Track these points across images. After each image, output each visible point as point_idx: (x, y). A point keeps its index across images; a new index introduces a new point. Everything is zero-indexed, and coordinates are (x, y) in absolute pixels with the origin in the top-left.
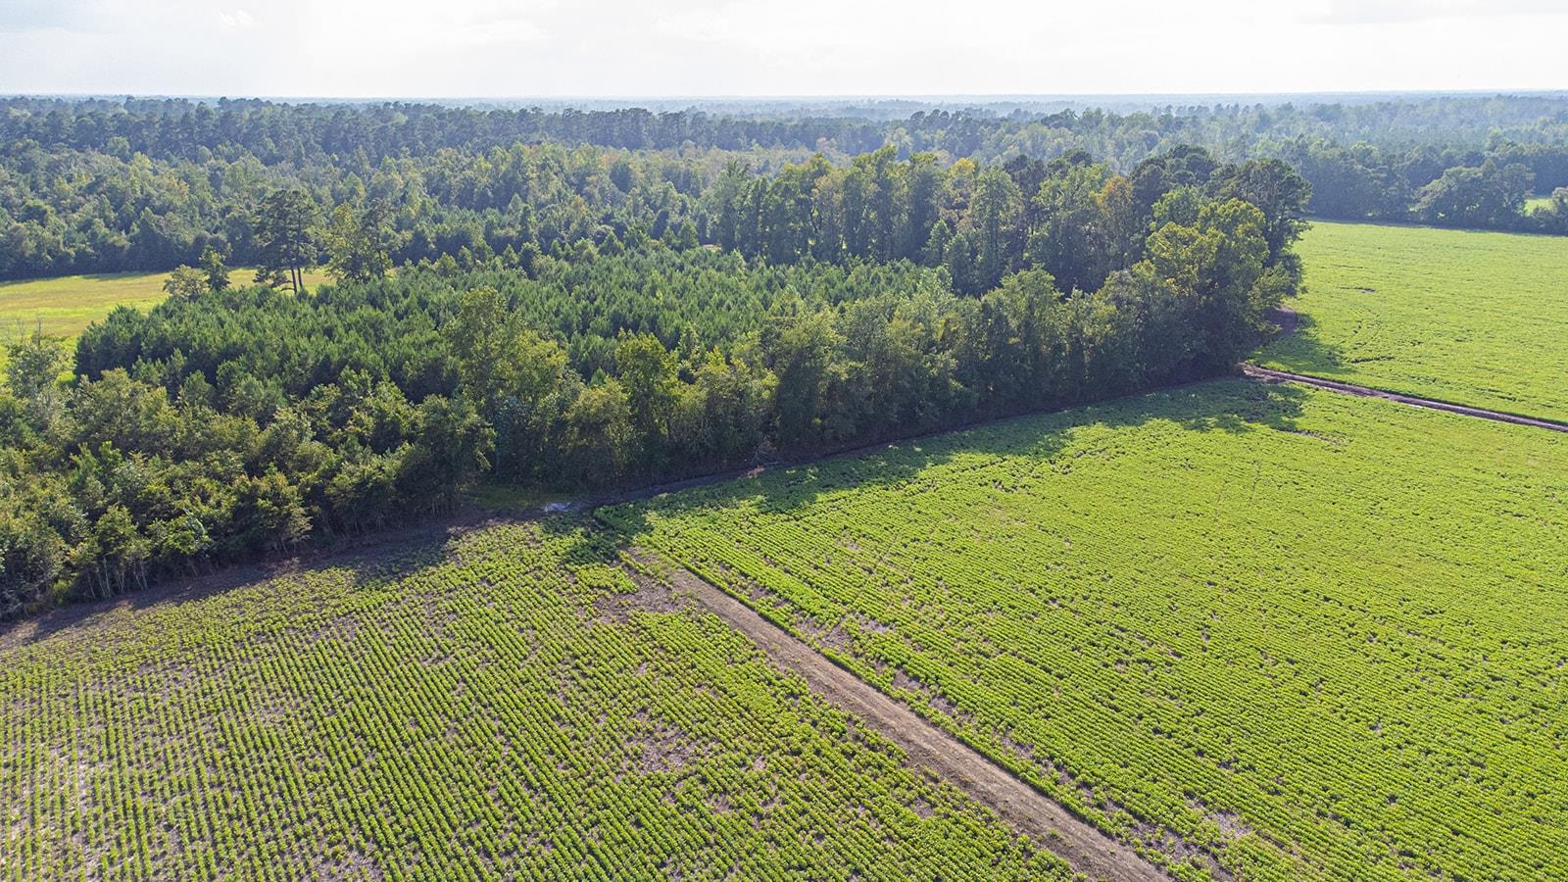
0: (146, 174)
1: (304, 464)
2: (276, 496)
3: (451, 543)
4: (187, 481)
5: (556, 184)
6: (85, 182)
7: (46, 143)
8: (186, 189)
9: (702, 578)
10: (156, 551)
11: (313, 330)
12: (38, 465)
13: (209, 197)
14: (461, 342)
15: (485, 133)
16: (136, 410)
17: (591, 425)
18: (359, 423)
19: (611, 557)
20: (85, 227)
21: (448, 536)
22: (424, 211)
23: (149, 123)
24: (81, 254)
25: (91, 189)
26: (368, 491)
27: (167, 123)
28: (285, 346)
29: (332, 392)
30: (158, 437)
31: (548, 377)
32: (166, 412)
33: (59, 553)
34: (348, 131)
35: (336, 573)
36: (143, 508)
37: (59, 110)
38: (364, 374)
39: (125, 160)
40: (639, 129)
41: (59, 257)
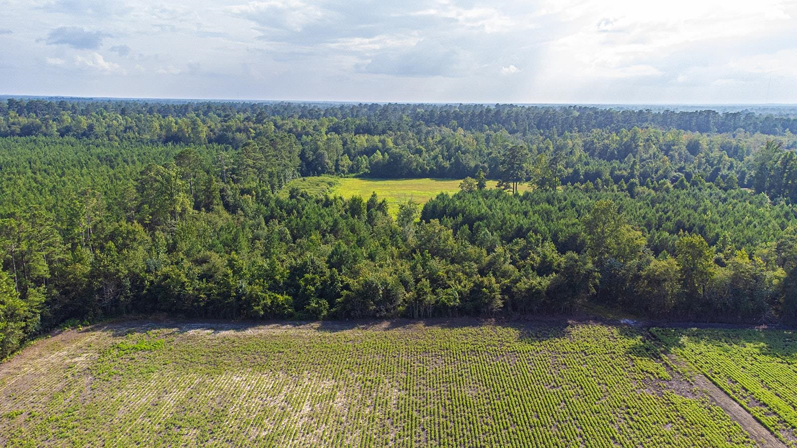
0: (462, 137)
1: (505, 274)
2: (489, 287)
3: (569, 328)
4: (454, 273)
5: (654, 149)
6: (438, 139)
7: (428, 123)
8: (475, 143)
9: (715, 383)
10: (437, 302)
11: (519, 212)
12: (401, 256)
13: (483, 147)
14: (590, 226)
15: (618, 122)
16: (440, 238)
17: (656, 281)
18: (533, 259)
19: (656, 357)
20: (435, 157)
21: (568, 324)
22: (580, 159)
23: (466, 115)
24: (431, 169)
25: (440, 142)
26: (531, 293)
27: (473, 114)
28: (505, 218)
29: (522, 242)
30: (446, 251)
31: (634, 251)
32: (451, 241)
33: (404, 295)
34: (550, 119)
35: (511, 330)
36: (436, 282)
37: (434, 110)
38: (539, 236)
39: (454, 130)
40: (708, 121)
41: (424, 170)
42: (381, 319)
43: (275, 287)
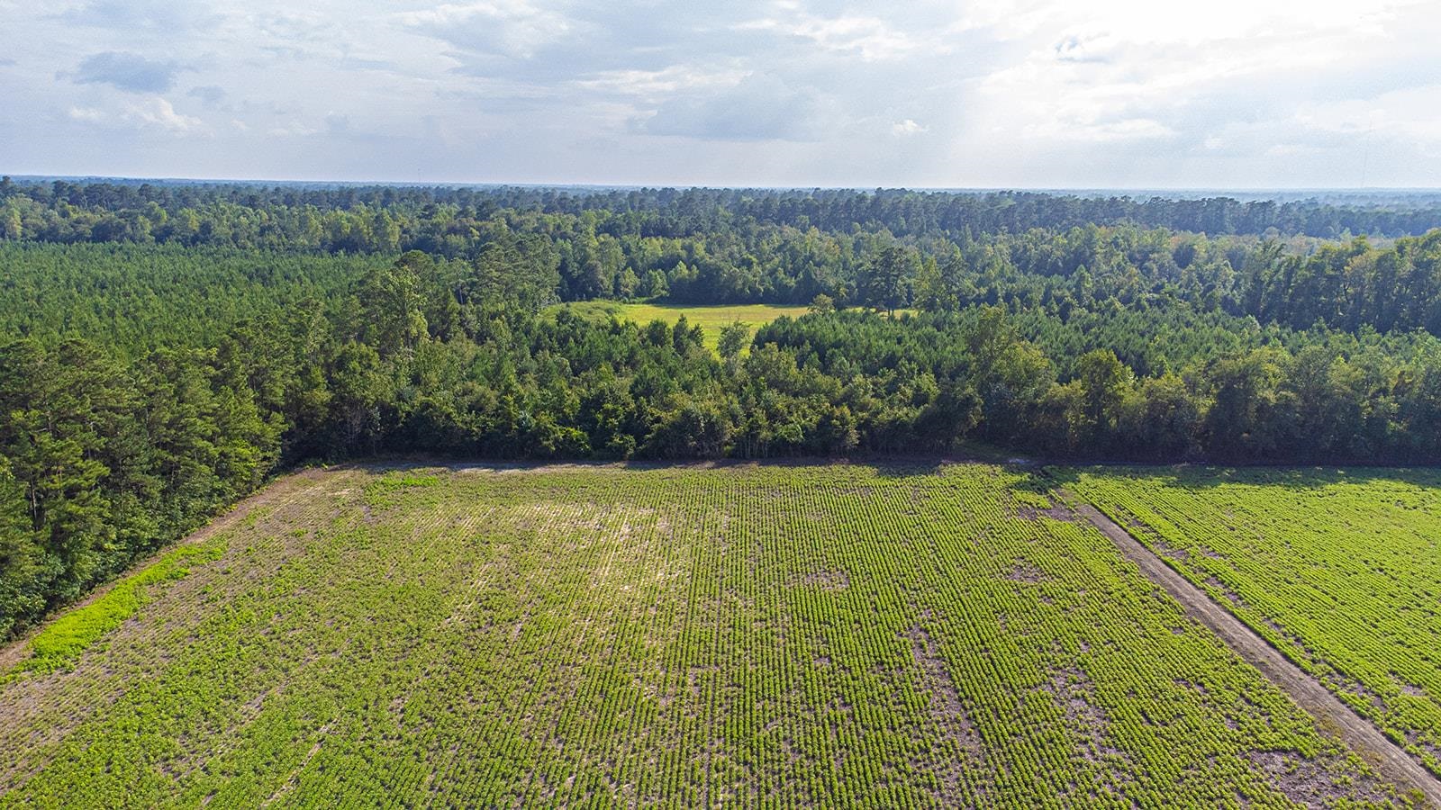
0: (816, 240)
1: (863, 408)
2: (842, 418)
4: (797, 407)
5: (1119, 257)
6: (777, 245)
7: (760, 219)
8: (838, 251)
9: (1100, 510)
10: (775, 438)
11: (890, 337)
12: (725, 391)
13: (850, 255)
15: (1075, 216)
16: (779, 368)
18: (903, 393)
19: (1042, 490)
20: (773, 273)
22: (1002, 274)
23: (824, 206)
24: (767, 291)
25: (780, 249)
26: (897, 426)
27: (836, 205)
28: (870, 345)
29: (892, 374)
30: (787, 384)
31: (1033, 375)
32: (794, 370)
33: (730, 430)
34: (962, 213)
35: (867, 468)
36: (773, 416)
37: (771, 198)
38: (914, 365)
39: (804, 231)
41: (754, 292)
42: (703, 459)
43: (564, 421)
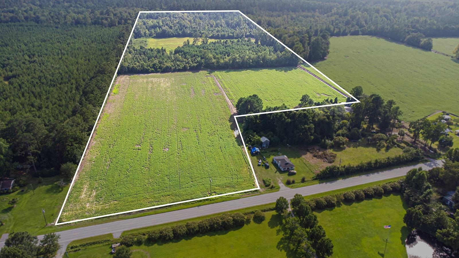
1: (190, 64)
2: (187, 66)
4: (181, 64)
10: (179, 69)
12: (171, 62)
16: (178, 57)
17: (213, 63)
19: (211, 74)
26: (194, 66)
30: (180, 60)
32: (181, 58)
33: (173, 68)
36: (178, 65)
42: (170, 72)
43: (151, 68)
